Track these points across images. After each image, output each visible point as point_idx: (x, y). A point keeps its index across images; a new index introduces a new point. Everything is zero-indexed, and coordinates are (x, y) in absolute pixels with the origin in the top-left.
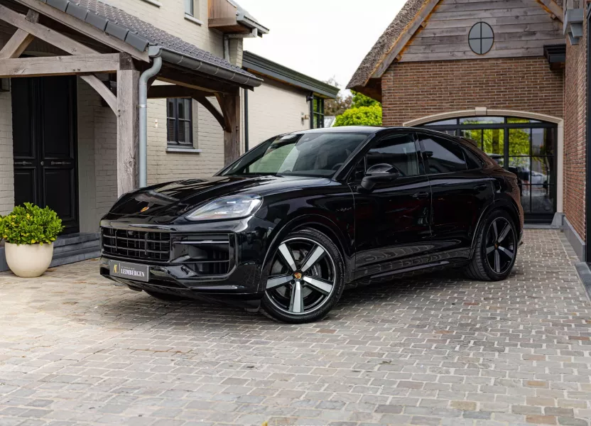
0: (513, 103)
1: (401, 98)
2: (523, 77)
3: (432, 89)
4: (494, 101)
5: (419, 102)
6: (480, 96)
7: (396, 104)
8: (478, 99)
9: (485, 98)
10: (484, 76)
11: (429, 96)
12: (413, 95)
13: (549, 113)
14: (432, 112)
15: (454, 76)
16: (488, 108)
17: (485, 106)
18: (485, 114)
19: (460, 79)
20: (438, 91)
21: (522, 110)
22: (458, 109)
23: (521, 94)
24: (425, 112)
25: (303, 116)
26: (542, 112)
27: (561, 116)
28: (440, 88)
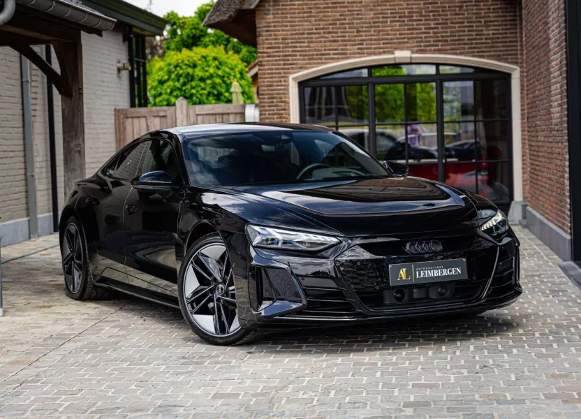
0: (448, 45)
1: (286, 39)
2: (461, 7)
3: (331, 24)
4: (422, 42)
5: (312, 45)
6: (400, 34)
7: (279, 48)
8: (397, 39)
9: (408, 38)
10: (405, 6)
11: (326, 35)
12: (304, 34)
13: (498, 58)
14: (333, 59)
15: (363, 6)
16: (413, 52)
17: (408, 48)
18: (408, 61)
19: (371, 10)
20: (339, 28)
21: (461, 54)
22: (369, 54)
23: (458, 31)
24: (321, 59)
25: (120, 65)
26: (489, 57)
27: (516, 63)
28: (343, 24)
